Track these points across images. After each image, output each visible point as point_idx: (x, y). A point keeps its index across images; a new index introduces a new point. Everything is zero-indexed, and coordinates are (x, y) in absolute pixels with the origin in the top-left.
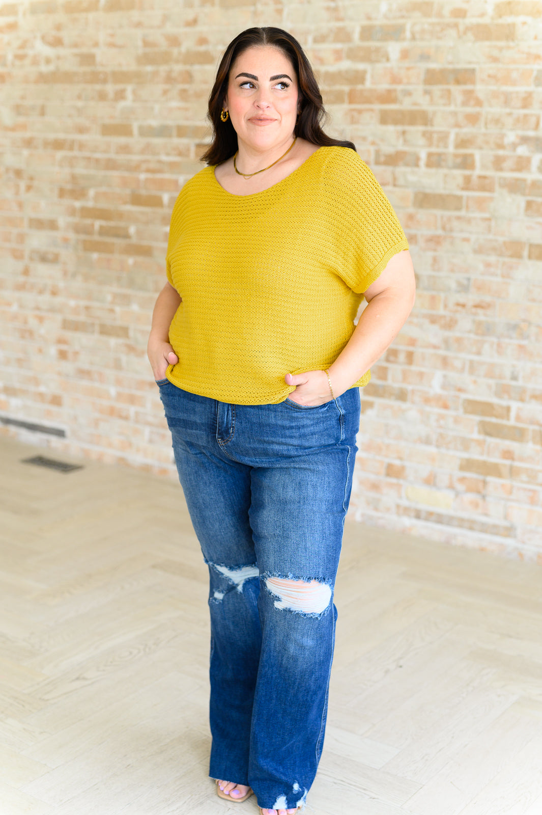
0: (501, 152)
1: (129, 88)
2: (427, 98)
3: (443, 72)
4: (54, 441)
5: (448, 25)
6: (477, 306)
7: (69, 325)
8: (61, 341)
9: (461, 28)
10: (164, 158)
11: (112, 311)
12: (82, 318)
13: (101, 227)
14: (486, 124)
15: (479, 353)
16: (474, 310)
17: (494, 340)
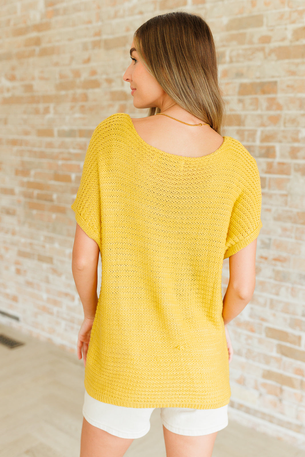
0: (296, 145)
1: (52, 106)
2: (241, 105)
3: (253, 85)
4: (14, 322)
5: (258, 50)
6: (276, 259)
7: (21, 254)
8: (17, 263)
9: (267, 50)
10: (72, 151)
11: (44, 247)
12: (28, 250)
13: (38, 194)
14: (285, 123)
15: (277, 294)
16: (274, 262)
17: (290, 285)
